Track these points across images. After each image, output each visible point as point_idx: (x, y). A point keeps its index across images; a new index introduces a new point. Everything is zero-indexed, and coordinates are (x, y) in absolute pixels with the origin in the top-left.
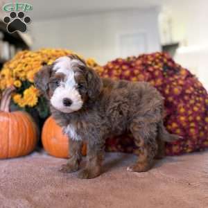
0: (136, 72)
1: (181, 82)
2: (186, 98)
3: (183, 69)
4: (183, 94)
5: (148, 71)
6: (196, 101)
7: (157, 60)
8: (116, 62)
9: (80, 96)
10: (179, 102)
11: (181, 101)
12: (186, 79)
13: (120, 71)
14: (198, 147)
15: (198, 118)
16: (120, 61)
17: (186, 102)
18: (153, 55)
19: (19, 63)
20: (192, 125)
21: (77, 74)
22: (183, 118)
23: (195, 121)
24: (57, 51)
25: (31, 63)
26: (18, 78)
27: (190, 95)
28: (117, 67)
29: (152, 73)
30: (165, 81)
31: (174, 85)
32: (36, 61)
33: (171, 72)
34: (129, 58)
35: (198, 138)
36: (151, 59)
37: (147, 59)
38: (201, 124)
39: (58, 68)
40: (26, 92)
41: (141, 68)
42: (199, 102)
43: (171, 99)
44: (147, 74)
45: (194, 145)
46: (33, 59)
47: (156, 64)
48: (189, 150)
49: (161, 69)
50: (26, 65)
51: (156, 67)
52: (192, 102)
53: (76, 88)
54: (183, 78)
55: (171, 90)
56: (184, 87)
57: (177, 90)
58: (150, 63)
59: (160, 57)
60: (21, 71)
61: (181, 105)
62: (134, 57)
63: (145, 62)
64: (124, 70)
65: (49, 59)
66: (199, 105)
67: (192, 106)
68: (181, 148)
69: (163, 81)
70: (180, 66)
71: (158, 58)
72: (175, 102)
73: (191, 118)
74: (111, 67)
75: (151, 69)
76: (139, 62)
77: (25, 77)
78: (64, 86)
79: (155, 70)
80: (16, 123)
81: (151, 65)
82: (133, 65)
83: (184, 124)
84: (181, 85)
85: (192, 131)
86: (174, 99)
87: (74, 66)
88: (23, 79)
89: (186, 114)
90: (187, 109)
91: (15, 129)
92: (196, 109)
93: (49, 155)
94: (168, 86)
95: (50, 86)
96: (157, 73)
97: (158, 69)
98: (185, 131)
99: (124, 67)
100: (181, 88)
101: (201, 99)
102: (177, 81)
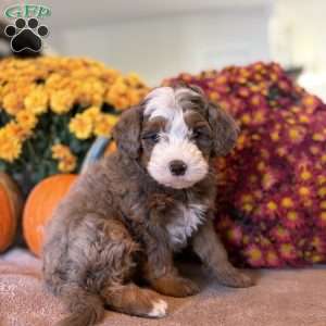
1: (304, 119)
2: (315, 150)
3: (309, 95)
4: (308, 141)
5: (238, 96)
7: (258, 77)
9: (199, 152)
10: (299, 157)
11: (303, 154)
12: (315, 113)
17: (313, 158)
18: (249, 69)
22: (304, 191)
29: (246, 100)
30: (272, 117)
31: (291, 126)
33: (284, 101)
34: (203, 74)
36: (247, 74)
37: (238, 74)
39: (152, 110)
41: (227, 89)
43: (282, 151)
44: (237, 102)
47: (256, 83)
49: (265, 92)
50: (6, 83)
51: (255, 88)
53: (191, 139)
54: (310, 111)
55: (282, 133)
57: (295, 135)
58: (243, 80)
59: (264, 72)
61: (304, 163)
62: (214, 72)
63: (232, 79)
69: (267, 116)
70: (303, 90)
71: (259, 72)
72: (291, 158)
75: (244, 93)
76: (222, 80)
77: (1, 104)
78: (167, 140)
79: (252, 94)
81: (244, 85)
82: (210, 84)
83: (309, 203)
84: (305, 125)
86: (290, 151)
89: (312, 184)
94: (278, 126)
96: (255, 100)
97: (259, 93)
100: (304, 130)
102: (296, 116)
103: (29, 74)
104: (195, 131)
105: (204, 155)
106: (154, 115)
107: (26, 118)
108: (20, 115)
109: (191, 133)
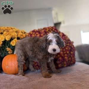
0: (42, 35)
3: (61, 33)
7: (50, 30)
8: (34, 31)
9: (58, 47)
13: (35, 35)
14: (69, 64)
15: (68, 52)
18: (48, 28)
20: (66, 55)
23: (66, 53)
24: (7, 28)
28: (34, 33)
34: (39, 29)
35: (69, 61)
37: (46, 29)
38: (69, 54)
41: (44, 33)
42: (68, 46)
45: (67, 63)
48: (65, 66)
58: (47, 31)
59: (51, 29)
62: (41, 29)
63: (45, 30)
64: (37, 34)
65: (4, 31)
66: (68, 47)
68: (62, 65)
71: (50, 29)
74: (31, 33)
76: (43, 31)
82: (41, 32)
83: (63, 55)
85: (66, 57)
87: (55, 36)
90: (63, 49)
92: (67, 48)
95: (47, 45)
99: (37, 33)
106: (50, 39)
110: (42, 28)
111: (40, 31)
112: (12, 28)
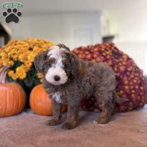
0: (95, 56)
1: (124, 63)
2: (128, 74)
3: (124, 55)
4: (126, 71)
5: (102, 56)
6: (135, 76)
7: (108, 49)
8: (80, 49)
11: (125, 75)
12: (127, 61)
13: (84, 55)
14: (136, 106)
15: (137, 87)
16: (82, 48)
17: (128, 76)
18: (104, 45)
19: (12, 48)
20: (133, 91)
21: (64, 59)
22: (127, 87)
23: (134, 89)
25: (22, 48)
26: (11, 59)
27: (131, 72)
28: (82, 52)
29: (105, 57)
30: (114, 63)
31: (120, 66)
32: (24, 47)
33: (117, 56)
34: (88, 46)
35: (137, 100)
36: (104, 47)
37: (101, 47)
38: (138, 91)
40: (18, 69)
41: (98, 53)
44: (102, 57)
45: (134, 105)
46: (22, 46)
47: (107, 51)
49: (111, 54)
50: (18, 50)
51: (107, 53)
52: (132, 76)
54: (125, 60)
55: (118, 68)
56: (127, 66)
57: (122, 69)
58: (103, 50)
59: (110, 46)
60: (14, 54)
61: (125, 78)
62: (92, 46)
63: (100, 49)
64: (86, 55)
65: (34, 46)
66: (136, 78)
67: (132, 79)
69: (112, 62)
70: (122, 52)
71: (108, 47)
72: (121, 77)
73: (132, 87)
74: (77, 52)
75: (104, 54)
76: (96, 49)
77: (17, 58)
78: (55, 67)
79: (107, 55)
80: (12, 91)
81: (104, 52)
82: (92, 51)
83: (128, 91)
84: (125, 65)
85: (133, 95)
86: (121, 74)
88: (16, 60)
89: (129, 85)
90: (129, 81)
91: (11, 95)
92: (135, 81)
93: (35, 113)
94: (116, 66)
96: (108, 57)
97: (109, 54)
98: (129, 95)
99: (87, 53)
100: (124, 67)
101: (137, 74)
102: (121, 62)
103: (26, 47)
104: (65, 66)
105: (67, 75)
107: (28, 63)
108: (26, 62)
109: (64, 66)
110: (94, 45)
111: (91, 49)
112: (45, 42)
